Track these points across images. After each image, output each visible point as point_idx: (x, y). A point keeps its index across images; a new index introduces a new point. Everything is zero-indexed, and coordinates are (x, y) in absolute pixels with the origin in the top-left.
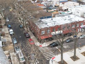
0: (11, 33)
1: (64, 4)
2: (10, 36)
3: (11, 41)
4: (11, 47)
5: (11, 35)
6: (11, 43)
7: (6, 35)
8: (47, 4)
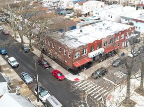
0: (13, 64)
1: (82, 5)
2: (12, 70)
3: (20, 80)
4: (25, 90)
5: (13, 67)
6: (22, 83)
7: (4, 69)
8: (52, 7)
